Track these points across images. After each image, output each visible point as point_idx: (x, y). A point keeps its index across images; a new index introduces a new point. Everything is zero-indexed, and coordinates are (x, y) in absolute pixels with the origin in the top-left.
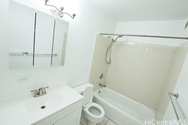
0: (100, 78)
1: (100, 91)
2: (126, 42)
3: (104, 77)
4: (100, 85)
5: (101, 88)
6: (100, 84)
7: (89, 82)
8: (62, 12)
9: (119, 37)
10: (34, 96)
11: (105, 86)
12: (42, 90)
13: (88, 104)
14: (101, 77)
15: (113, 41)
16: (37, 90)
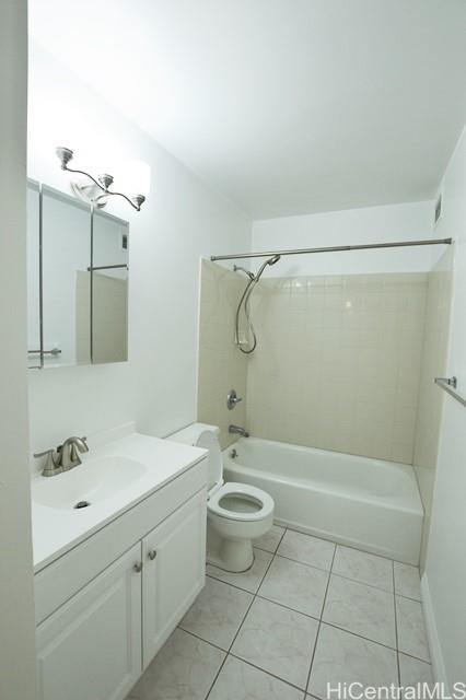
0: (230, 408)
1: (234, 451)
2: (291, 279)
3: (240, 400)
4: (232, 429)
5: (236, 441)
6: (231, 426)
7: (200, 421)
8: (109, 189)
9: (270, 263)
10: (43, 475)
11: (247, 436)
12: (77, 444)
13: (213, 490)
14: (231, 403)
15: (252, 278)
16: (52, 451)
